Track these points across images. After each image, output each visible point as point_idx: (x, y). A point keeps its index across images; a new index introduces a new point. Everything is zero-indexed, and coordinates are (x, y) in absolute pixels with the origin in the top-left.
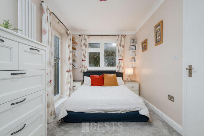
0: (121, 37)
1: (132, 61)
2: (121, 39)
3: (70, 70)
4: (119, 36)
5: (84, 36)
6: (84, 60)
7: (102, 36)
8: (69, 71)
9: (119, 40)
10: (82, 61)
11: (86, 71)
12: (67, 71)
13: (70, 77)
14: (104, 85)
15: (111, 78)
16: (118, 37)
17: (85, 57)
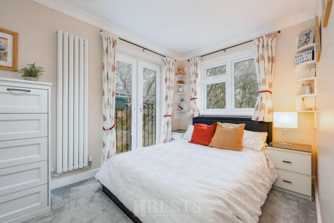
0: (265, 40)
1: (302, 92)
2: (265, 43)
3: (168, 114)
4: (261, 40)
5: (193, 59)
6: (193, 99)
7: (224, 50)
8: (166, 116)
9: (261, 47)
10: (191, 100)
11: (196, 115)
12: (164, 116)
13: (168, 124)
14: (210, 145)
15: (228, 132)
16: (259, 41)
17: (195, 94)
